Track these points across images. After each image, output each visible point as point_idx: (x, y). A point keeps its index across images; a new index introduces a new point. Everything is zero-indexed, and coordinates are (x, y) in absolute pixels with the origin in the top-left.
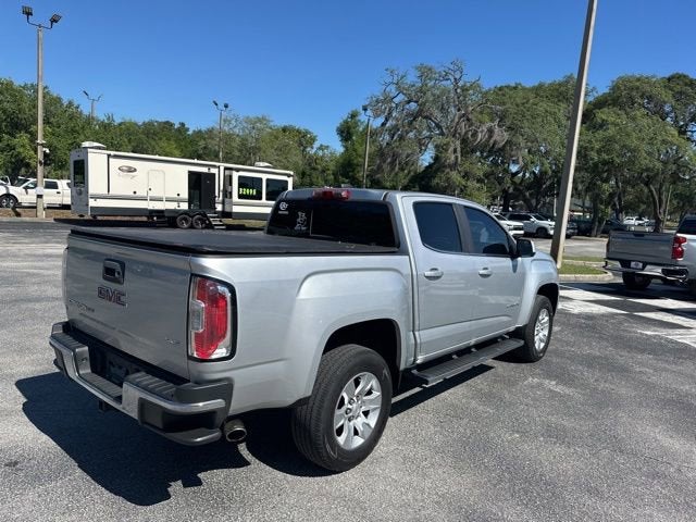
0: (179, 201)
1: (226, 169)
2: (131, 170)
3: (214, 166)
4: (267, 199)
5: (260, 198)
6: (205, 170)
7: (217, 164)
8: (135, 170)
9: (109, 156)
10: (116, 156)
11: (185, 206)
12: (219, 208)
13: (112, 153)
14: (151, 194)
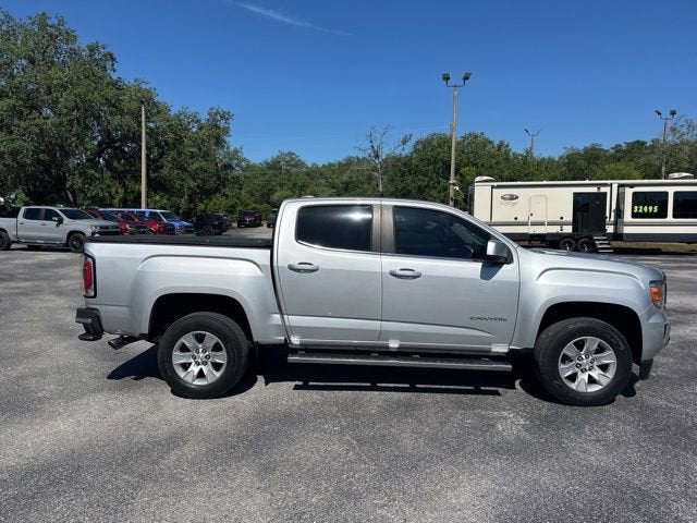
0: (562, 225)
1: (620, 186)
2: (513, 198)
3: (605, 185)
4: (674, 216)
5: (665, 216)
6: (594, 190)
7: (609, 182)
8: (517, 197)
9: (493, 187)
10: (499, 187)
11: (568, 229)
12: (610, 229)
13: (495, 184)
14: (532, 219)
